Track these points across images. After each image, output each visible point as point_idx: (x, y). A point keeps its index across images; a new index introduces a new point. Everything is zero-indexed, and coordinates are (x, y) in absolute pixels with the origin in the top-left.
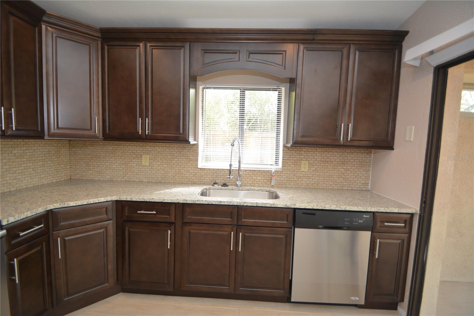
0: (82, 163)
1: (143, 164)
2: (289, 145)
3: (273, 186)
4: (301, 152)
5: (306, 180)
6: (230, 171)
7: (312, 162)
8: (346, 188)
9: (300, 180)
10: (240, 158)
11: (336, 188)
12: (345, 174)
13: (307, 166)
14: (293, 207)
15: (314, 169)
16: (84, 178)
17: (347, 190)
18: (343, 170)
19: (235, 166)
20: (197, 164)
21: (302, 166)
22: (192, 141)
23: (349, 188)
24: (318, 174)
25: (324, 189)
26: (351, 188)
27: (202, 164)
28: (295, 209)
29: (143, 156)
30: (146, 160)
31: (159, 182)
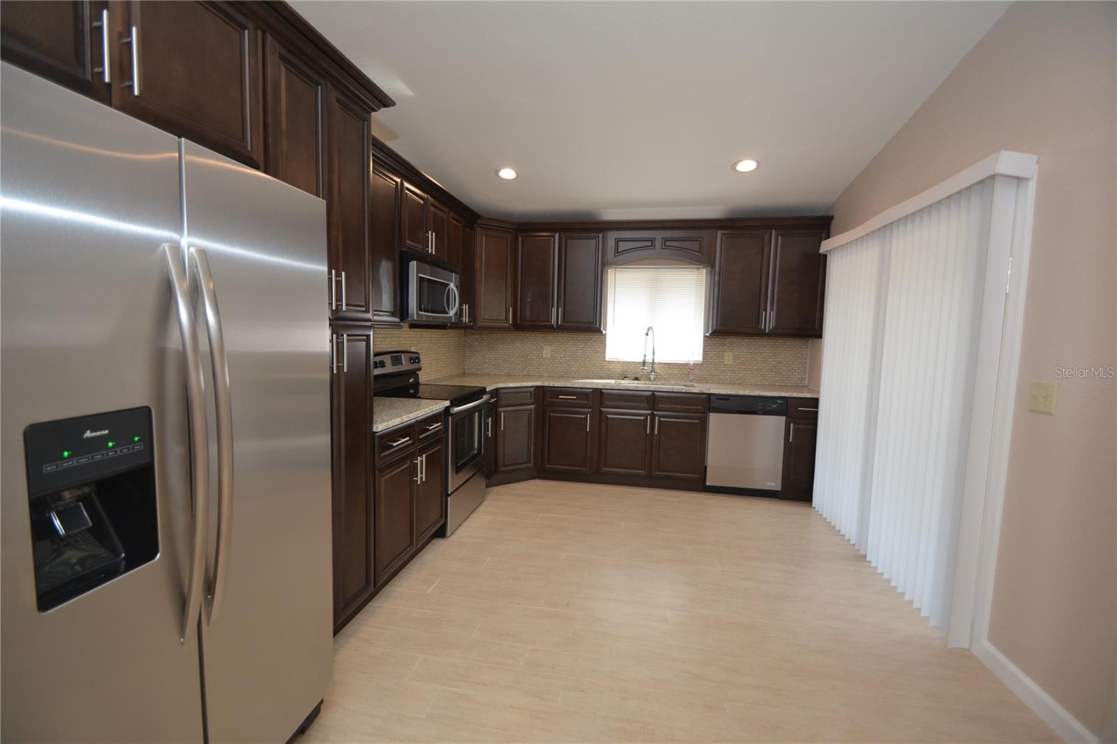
0: (478, 355)
1: (544, 356)
2: (708, 334)
3: (691, 381)
4: (725, 342)
5: (730, 374)
6: (644, 363)
7: (737, 353)
8: (779, 384)
9: (724, 374)
10: (654, 349)
11: (767, 384)
12: (777, 368)
13: (731, 358)
14: (707, 392)
15: (740, 361)
16: (479, 372)
17: (780, 386)
18: (774, 362)
19: (649, 359)
20: (604, 357)
21: (726, 358)
22: (604, 332)
23: (782, 384)
24: (745, 367)
25: (751, 384)
26: (784, 384)
27: (610, 355)
28: (710, 395)
29: (545, 348)
30: (547, 351)
31: (561, 377)
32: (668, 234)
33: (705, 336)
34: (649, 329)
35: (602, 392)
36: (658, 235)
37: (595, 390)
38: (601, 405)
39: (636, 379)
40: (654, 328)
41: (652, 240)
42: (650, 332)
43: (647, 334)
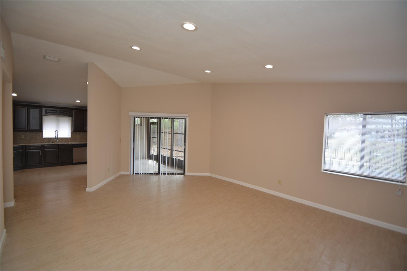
1: (22, 138)
3: (68, 142)
4: (76, 133)
5: (78, 140)
7: (80, 135)
10: (58, 135)
15: (80, 137)
19: (56, 137)
21: (77, 136)
24: (82, 138)
27: (44, 137)
28: (73, 144)
29: (22, 136)
31: (29, 143)
32: (60, 110)
33: (71, 132)
34: (56, 130)
35: (44, 146)
36: (58, 110)
37: (41, 145)
38: (44, 149)
39: (53, 142)
40: (58, 130)
41: (56, 111)
42: (57, 131)
43: (56, 132)
